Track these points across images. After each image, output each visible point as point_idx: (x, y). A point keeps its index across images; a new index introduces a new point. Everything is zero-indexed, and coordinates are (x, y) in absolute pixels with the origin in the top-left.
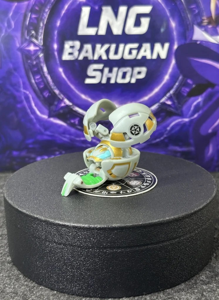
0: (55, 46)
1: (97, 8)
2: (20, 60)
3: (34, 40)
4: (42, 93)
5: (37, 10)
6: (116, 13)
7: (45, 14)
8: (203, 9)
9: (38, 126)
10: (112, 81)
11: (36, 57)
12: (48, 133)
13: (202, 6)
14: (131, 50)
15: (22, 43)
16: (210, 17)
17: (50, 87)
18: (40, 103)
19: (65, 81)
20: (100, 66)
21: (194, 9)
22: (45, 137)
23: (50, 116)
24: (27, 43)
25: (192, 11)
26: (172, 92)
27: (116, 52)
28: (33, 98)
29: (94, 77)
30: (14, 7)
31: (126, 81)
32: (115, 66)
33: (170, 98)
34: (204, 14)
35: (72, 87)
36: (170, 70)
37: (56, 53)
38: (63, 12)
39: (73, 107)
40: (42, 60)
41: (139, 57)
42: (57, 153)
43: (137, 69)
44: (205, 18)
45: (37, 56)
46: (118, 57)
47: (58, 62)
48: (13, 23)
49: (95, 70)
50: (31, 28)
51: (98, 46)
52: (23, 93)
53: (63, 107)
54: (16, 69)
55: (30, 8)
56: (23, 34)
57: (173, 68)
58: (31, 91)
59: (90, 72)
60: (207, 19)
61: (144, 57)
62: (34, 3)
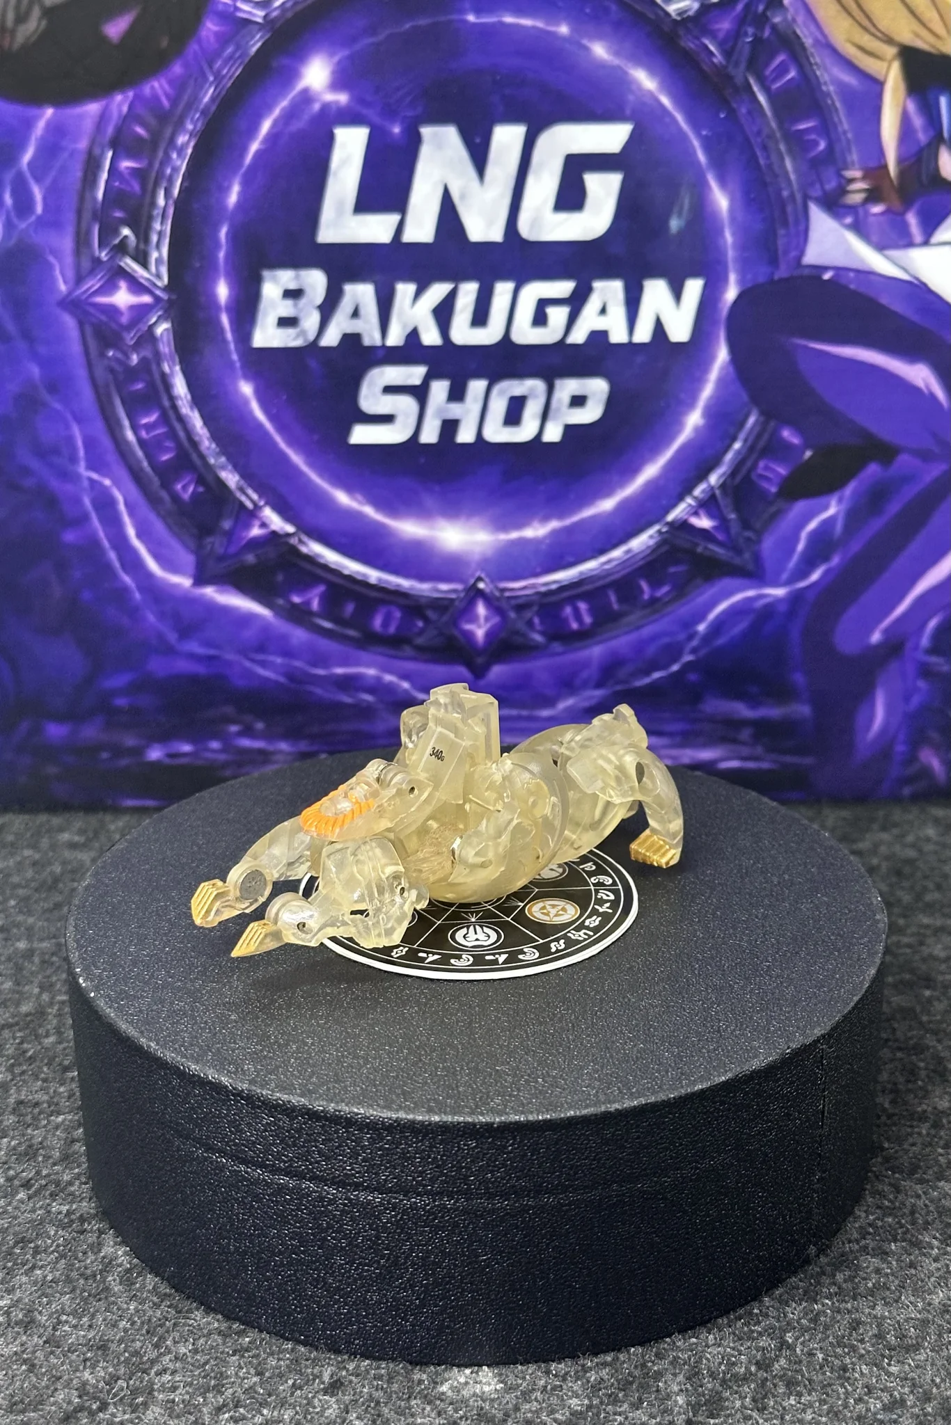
0: (223, 291)
1: (397, 130)
2: (75, 347)
3: (130, 264)
4: (166, 484)
5: (139, 138)
6: (479, 156)
7: (174, 156)
8: (850, 135)
9: (151, 618)
10: (466, 435)
11: (138, 335)
12: (195, 647)
13: (844, 123)
14: (543, 304)
15: (79, 280)
16: (876, 170)
17: (202, 457)
18: (159, 527)
19: (266, 434)
20: (414, 374)
21: (813, 137)
22: (183, 666)
23: (201, 579)
24: (99, 277)
25: (799, 143)
26: (714, 479)
27: (480, 317)
28: (126, 504)
29: (387, 419)
30: (40, 127)
31: (525, 432)
32: (478, 375)
33: (708, 505)
34: (854, 156)
35: (296, 458)
36: (707, 391)
37: (225, 320)
38: (254, 147)
39: (301, 541)
40: (166, 348)
41: (578, 336)
42: (234, 728)
43: (568, 387)
44: (855, 173)
45: (146, 328)
46: (489, 335)
47: (235, 357)
48: (38, 194)
49: (389, 390)
50: (118, 214)
51: (405, 290)
52: (86, 484)
53: (255, 543)
54: (58, 384)
55: (110, 130)
56: (81, 242)
57: (721, 382)
58: (123, 473)
59: (371, 398)
60: (864, 178)
61: (598, 337)
62: (125, 109)
